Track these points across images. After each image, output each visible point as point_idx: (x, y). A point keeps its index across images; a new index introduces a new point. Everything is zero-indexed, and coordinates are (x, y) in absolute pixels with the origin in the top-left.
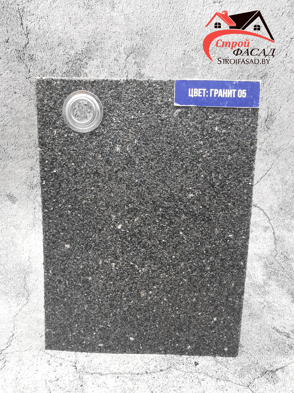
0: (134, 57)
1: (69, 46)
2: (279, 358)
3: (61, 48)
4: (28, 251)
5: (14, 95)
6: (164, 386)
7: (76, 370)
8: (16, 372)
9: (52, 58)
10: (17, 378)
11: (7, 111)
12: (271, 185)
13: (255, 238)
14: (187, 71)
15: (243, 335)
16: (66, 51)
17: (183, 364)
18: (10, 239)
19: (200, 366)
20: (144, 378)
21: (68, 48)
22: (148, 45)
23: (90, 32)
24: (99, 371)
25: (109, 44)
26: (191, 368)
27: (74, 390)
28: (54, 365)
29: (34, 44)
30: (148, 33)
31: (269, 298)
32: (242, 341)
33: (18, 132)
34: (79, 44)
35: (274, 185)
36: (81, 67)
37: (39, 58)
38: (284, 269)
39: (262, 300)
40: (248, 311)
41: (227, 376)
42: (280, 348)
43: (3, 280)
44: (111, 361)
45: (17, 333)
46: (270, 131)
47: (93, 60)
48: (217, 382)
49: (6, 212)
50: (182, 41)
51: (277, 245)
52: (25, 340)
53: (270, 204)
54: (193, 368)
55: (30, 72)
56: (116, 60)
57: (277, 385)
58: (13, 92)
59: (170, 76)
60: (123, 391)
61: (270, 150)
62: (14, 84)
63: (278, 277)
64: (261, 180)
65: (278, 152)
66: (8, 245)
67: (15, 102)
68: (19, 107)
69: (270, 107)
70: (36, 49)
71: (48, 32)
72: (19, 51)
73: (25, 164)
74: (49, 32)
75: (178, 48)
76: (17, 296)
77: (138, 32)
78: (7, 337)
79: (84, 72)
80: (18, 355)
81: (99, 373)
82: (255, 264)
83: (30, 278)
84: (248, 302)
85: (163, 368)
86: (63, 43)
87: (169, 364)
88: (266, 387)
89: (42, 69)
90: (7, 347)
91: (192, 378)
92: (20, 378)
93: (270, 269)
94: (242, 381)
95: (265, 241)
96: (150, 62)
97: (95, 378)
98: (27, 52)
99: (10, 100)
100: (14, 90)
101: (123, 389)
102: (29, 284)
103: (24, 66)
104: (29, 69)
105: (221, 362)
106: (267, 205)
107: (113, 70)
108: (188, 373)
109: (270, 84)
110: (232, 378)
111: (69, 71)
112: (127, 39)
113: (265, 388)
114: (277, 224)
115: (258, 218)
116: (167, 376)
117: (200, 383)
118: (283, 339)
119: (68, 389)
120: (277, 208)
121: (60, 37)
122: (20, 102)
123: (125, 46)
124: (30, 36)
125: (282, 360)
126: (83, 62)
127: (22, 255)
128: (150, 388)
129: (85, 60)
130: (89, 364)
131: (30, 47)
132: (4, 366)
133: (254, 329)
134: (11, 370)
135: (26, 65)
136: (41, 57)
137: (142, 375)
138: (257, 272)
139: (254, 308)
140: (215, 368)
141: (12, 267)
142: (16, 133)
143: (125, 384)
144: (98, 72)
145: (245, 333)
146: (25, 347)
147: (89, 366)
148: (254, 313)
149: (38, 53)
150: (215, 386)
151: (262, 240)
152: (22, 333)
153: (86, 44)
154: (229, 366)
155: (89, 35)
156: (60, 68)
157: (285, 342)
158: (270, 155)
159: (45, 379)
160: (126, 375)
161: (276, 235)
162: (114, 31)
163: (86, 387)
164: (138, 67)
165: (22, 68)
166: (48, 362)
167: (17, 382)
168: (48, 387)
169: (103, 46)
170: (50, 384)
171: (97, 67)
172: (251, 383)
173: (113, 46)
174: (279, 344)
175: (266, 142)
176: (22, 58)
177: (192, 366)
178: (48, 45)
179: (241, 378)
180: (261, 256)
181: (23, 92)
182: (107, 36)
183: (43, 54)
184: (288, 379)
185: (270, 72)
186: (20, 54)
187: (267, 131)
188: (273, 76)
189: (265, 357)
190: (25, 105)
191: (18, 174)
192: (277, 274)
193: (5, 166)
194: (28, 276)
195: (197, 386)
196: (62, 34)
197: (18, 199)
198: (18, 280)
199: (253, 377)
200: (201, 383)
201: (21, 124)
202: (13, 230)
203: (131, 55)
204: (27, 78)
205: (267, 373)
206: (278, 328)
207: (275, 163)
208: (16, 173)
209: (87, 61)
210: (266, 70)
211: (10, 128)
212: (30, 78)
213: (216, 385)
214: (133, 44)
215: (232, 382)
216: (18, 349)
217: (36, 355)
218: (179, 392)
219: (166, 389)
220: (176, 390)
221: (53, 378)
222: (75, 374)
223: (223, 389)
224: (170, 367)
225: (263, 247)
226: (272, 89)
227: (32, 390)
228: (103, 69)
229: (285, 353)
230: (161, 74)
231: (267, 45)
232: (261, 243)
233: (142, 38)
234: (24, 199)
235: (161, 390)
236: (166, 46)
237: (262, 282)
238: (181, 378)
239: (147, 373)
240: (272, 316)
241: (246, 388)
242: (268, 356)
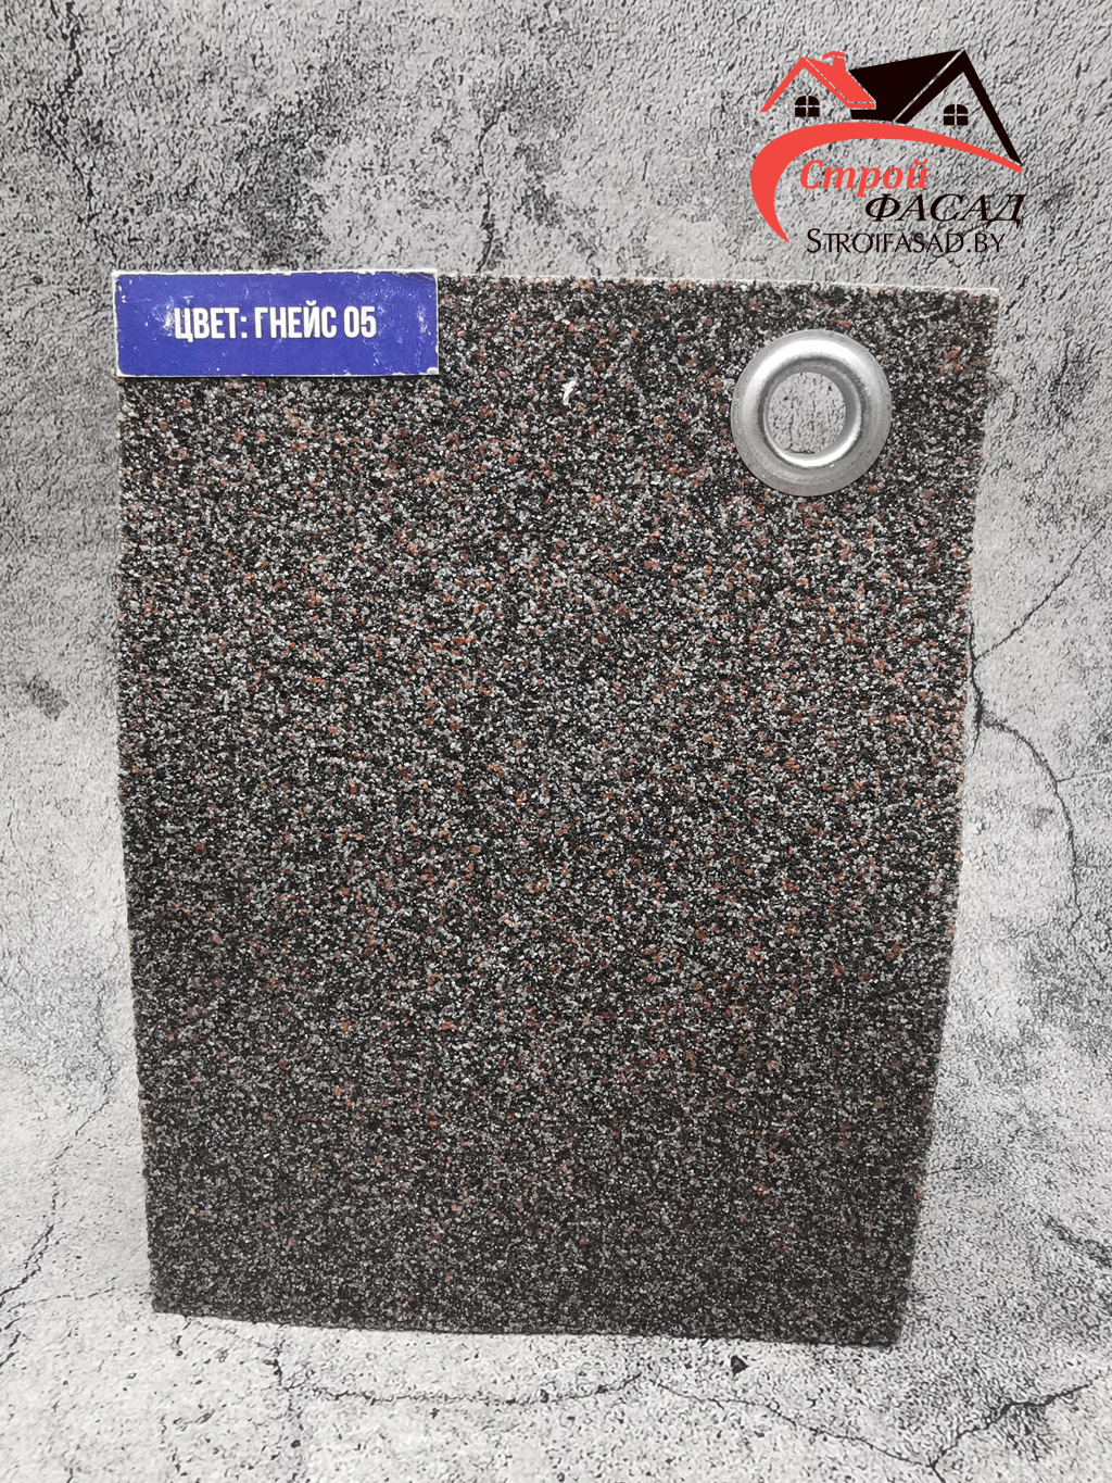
0: (515, 125)
1: (247, 82)
2: (1061, 1351)
3: (215, 91)
4: (110, 903)
5: (33, 289)
6: (609, 1455)
7: (275, 1378)
8: (54, 1382)
9: (178, 135)
10: (55, 1407)
11: (8, 353)
12: (1068, 644)
13: (994, 854)
14: (734, 179)
15: (927, 1250)
16: (235, 106)
17: (688, 1366)
18: (43, 852)
19: (752, 1377)
20: (534, 1420)
21: (244, 91)
22: (574, 73)
23: (332, 23)
24: (364, 1385)
25: (410, 70)
26: (715, 1381)
27: (266, 1460)
28: (195, 1355)
29: (101, 75)
30: (570, 20)
31: (1038, 1097)
32: (922, 1275)
33: (59, 437)
34: (285, 73)
35: (1077, 644)
36: (296, 171)
37: (126, 135)
38: (1103, 978)
39: (1010, 1104)
40: (952, 1150)
41: (852, 1419)
42: (1070, 1309)
43: (18, 1013)
44: (412, 1344)
45: (66, 1222)
46: (1070, 428)
47: (347, 140)
48: (811, 1442)
49: (22, 749)
50: (716, 53)
51: (1080, 881)
52: (92, 1254)
53: (1060, 718)
54: (724, 1383)
55: (91, 194)
56: (438, 138)
57: (1046, 1463)
58: (27, 277)
59: (663, 202)
60: (452, 1471)
61: (1069, 501)
62: (29, 244)
63: (1080, 1011)
64: (1028, 623)
65: (1102, 512)
66: (35, 877)
67: (39, 318)
68: (55, 339)
69: (1077, 327)
70: (111, 97)
71: (156, 25)
72: (44, 106)
73: (88, 562)
74: (160, 25)
75: (699, 86)
76: (68, 1077)
77: (529, 19)
78: (25, 1238)
79: (311, 192)
80: (65, 1311)
81: (364, 1394)
82: (991, 956)
83: (118, 1006)
84: (956, 1110)
85: (609, 1380)
86: (222, 70)
87: (634, 1364)
88: (1002, 1469)
89: (139, 182)
90: (24, 1281)
91: (716, 1422)
92: (67, 1408)
93: (1051, 980)
94: (912, 1441)
95: (1036, 866)
96: (583, 147)
97: (347, 1414)
98: (77, 113)
99: (18, 312)
100: (34, 269)
101: (451, 1463)
102: (114, 1031)
103: (66, 168)
104: (90, 184)
105: (834, 1360)
106: (1048, 722)
107: (429, 181)
108: (702, 1402)
109: (1082, 230)
110: (872, 1427)
111: (251, 188)
112: (482, 51)
113: (1000, 1475)
114: (1086, 800)
115: (1011, 774)
116: (623, 1414)
117: (747, 1444)
118: (1082, 1271)
119: (245, 1455)
120: (1086, 737)
121: (207, 43)
122: (60, 320)
123: (478, 81)
124: (83, 43)
125: (1074, 1361)
126: (304, 151)
127: (87, 917)
128: (556, 1461)
129: (312, 140)
130: (329, 1355)
131: (87, 90)
132: (12, 1354)
133: (971, 1227)
134: (34, 1373)
135: (76, 167)
136: (135, 131)
137: (527, 1406)
138: (998, 990)
139: (978, 1135)
140: (810, 1385)
141: (50, 964)
142: (50, 442)
143: (459, 1443)
144: (368, 191)
145: (933, 1243)
146: (91, 1279)
147: (328, 1365)
148: (975, 1158)
149: (120, 117)
150: (806, 1458)
151: (1020, 864)
152: (82, 1225)
153: (315, 75)
154: (863, 1378)
155: (326, 34)
156: (211, 174)
157: (1088, 1281)
158: (1068, 522)
159: (160, 1414)
160: (465, 1405)
161: (1079, 841)
162: (432, 15)
163: (313, 1448)
164: (530, 168)
165: (60, 179)
166: (175, 1345)
167: (54, 1421)
168: (170, 1445)
169: (386, 82)
170: (179, 1432)
171: (365, 170)
172: (944, 1453)
173: (427, 79)
174: (1067, 1290)
175: (1053, 470)
176: (58, 138)
177: (720, 1373)
178: (158, 83)
179: (907, 1432)
180: (1015, 925)
181: (67, 276)
182: (401, 37)
183: (142, 117)
184: (1089, 1438)
185: (1082, 178)
186: (47, 119)
187: (1058, 425)
188: (1096, 196)
189: (1008, 1344)
190: (80, 329)
191: (63, 603)
192: (1077, 998)
193: (13, 574)
194: (112, 998)
195: (734, 1459)
196: (214, 30)
197: (68, 699)
198: (74, 1012)
199: (954, 1427)
200: (753, 1446)
201: (67, 407)
202: (51, 819)
203: (502, 117)
204: (80, 220)
205: (1009, 1414)
206: (1065, 1224)
207: (1085, 555)
208: (57, 599)
209: (324, 148)
210: (1068, 169)
211: (25, 420)
212: (94, 221)
213: (809, 1456)
214: (508, 70)
215: (872, 1447)
216: (67, 1289)
217: (131, 1313)
218: (665, 1480)
219: (615, 1468)
220: (653, 1472)
221: (189, 1408)
222: (273, 1396)
223: (835, 1473)
224: (635, 1378)
225: (1023, 891)
226: (1088, 253)
227: (111, 1457)
228: (388, 177)
229: (1085, 1330)
230: (628, 196)
231: (1075, 64)
232: (1016, 872)
233: (546, 43)
234: (92, 698)
235: (594, 1469)
236: (647, 75)
237: (1015, 1032)
238: (676, 1423)
239: (546, 1397)
240: (1044, 1169)
241: (924, 1472)
242: (1020, 1340)
